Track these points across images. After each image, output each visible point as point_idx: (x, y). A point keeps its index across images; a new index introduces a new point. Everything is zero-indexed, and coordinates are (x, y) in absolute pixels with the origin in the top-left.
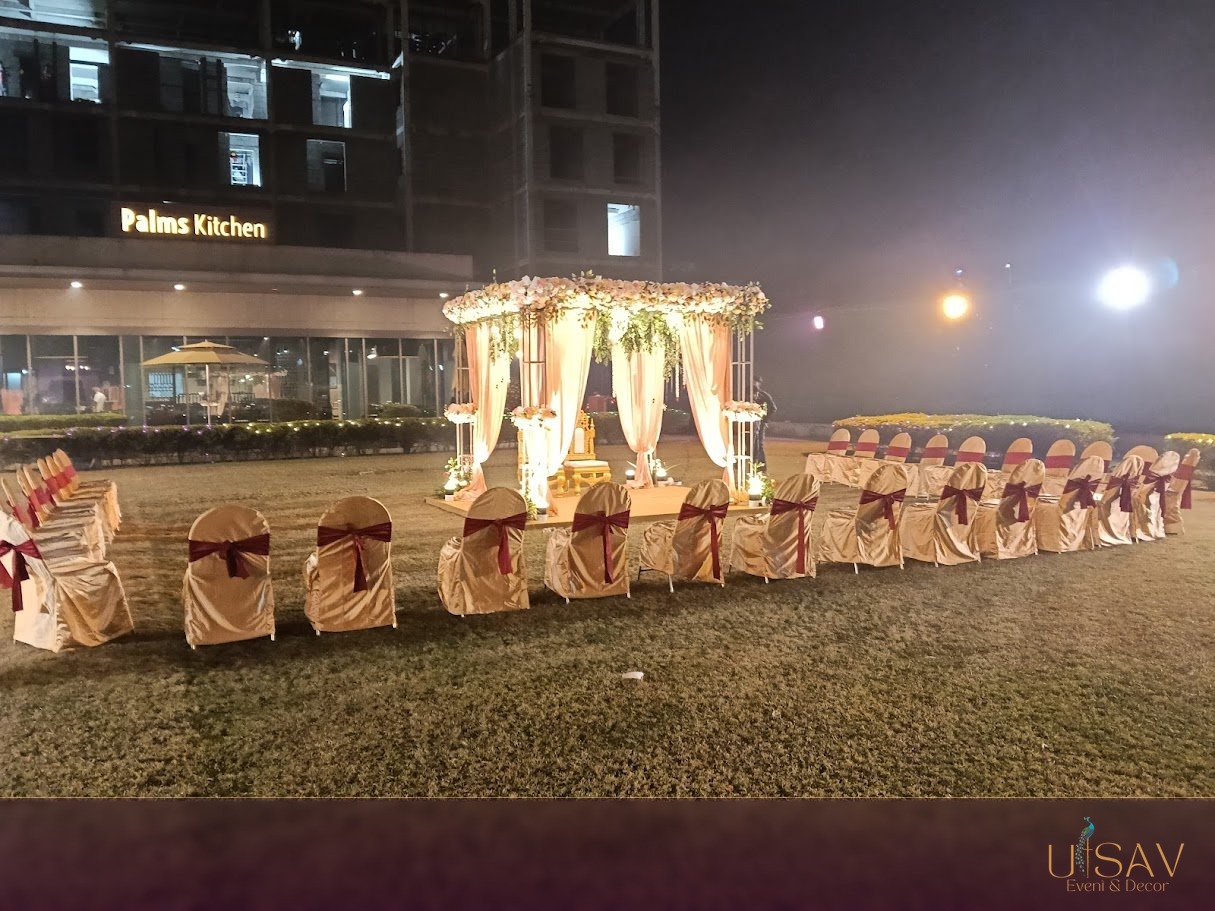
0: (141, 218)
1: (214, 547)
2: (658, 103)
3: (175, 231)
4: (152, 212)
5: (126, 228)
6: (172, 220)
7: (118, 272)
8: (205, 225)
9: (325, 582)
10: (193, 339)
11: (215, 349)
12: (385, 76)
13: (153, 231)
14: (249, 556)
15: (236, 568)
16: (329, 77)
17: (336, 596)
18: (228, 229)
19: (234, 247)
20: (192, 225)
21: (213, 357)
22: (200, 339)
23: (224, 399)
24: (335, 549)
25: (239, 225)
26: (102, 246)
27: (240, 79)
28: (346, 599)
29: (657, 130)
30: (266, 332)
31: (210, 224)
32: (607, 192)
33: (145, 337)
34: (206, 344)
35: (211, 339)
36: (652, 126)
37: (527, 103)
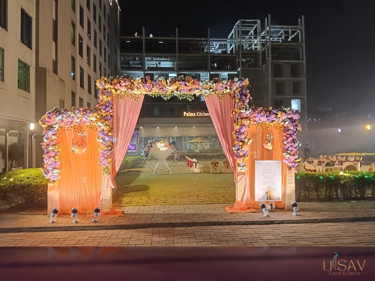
0: (187, 113)
1: (214, 163)
2: (305, 73)
3: (193, 116)
4: (189, 112)
5: (184, 116)
6: (193, 113)
7: (184, 125)
8: (199, 114)
9: (224, 167)
10: (196, 137)
11: (201, 139)
12: (236, 73)
13: (189, 116)
14: (217, 164)
15: (215, 165)
16: (223, 74)
17: (225, 169)
18: (203, 115)
19: (204, 118)
20: (196, 114)
21: (200, 141)
22: (198, 137)
23: (199, 149)
24: (225, 164)
25: (205, 114)
26: (180, 119)
27: (203, 76)
28: (226, 169)
29: (305, 80)
30: (210, 135)
31: (200, 114)
32: (291, 97)
33: (188, 137)
34: (199, 138)
35: (200, 137)
36: (304, 79)
37: (270, 77)
